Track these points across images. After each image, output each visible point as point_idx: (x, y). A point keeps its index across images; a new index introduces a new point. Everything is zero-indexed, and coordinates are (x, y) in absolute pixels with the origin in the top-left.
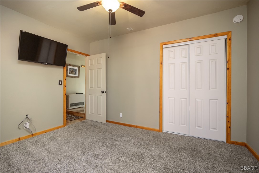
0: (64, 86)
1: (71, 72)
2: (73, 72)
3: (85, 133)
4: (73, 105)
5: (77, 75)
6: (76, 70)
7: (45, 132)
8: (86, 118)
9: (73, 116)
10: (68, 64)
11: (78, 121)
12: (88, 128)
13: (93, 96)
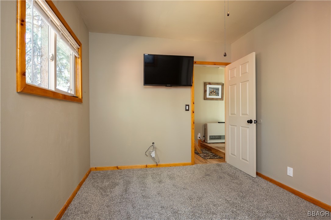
0: (192, 112)
1: (212, 93)
2: (214, 92)
3: (213, 183)
4: (212, 138)
5: (220, 97)
6: (218, 89)
7: (170, 165)
8: (226, 161)
9: (211, 153)
10: (207, 83)
11: (214, 162)
12: (221, 178)
13: (236, 128)
